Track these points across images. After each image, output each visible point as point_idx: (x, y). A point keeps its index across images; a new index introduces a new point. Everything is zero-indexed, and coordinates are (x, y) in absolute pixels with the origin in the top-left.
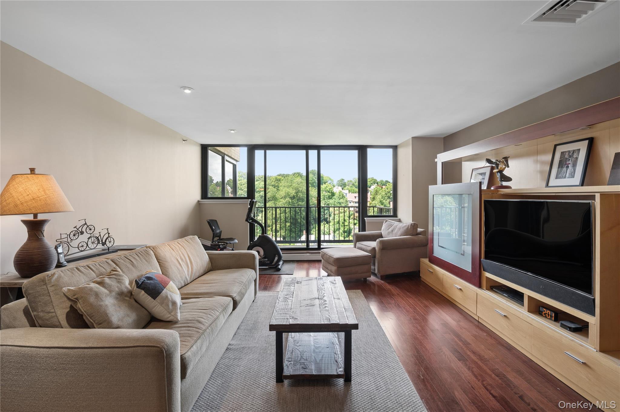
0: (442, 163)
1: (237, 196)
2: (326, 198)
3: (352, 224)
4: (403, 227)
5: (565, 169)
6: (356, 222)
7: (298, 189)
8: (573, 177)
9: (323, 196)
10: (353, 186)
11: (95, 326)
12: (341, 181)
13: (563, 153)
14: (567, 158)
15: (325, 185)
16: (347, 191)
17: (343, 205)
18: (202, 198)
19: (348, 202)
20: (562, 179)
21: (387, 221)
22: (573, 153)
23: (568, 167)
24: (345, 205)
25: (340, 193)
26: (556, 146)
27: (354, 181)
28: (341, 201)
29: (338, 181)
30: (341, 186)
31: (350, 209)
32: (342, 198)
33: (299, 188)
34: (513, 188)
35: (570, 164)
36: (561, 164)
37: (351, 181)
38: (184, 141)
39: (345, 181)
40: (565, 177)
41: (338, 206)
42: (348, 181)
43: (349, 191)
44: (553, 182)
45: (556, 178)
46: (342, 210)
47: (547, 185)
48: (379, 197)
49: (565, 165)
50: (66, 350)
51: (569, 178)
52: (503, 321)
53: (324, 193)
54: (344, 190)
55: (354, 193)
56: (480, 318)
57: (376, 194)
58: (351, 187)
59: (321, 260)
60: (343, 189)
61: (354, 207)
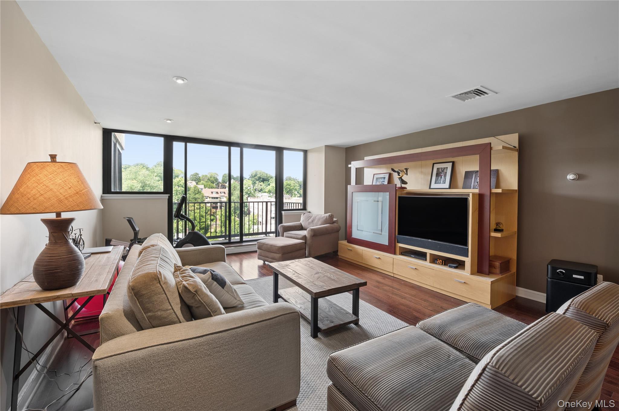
0: (356, 168)
1: (123, 191)
2: (179, 193)
3: (209, 220)
4: (322, 218)
5: (440, 178)
6: (213, 218)
7: (144, 183)
8: (445, 183)
9: (175, 191)
10: (209, 181)
11: (212, 314)
12: (195, 175)
13: (438, 169)
14: (440, 172)
15: (178, 179)
16: (202, 187)
17: (199, 201)
18: (104, 193)
19: (205, 197)
20: (439, 184)
21: (304, 213)
22: (444, 169)
23: (441, 177)
24: (202, 200)
25: (195, 188)
26: (434, 164)
27: (209, 176)
28: (197, 196)
29: (192, 175)
30: (195, 181)
31: (207, 205)
32: (197, 193)
33: (146, 182)
34: (408, 189)
35: (442, 175)
36: (438, 175)
37: (206, 176)
38: (95, 123)
39: (199, 176)
40: (440, 183)
41: (193, 202)
42: (203, 176)
43: (205, 186)
44: (433, 185)
45: (435, 183)
46: (197, 206)
47: (430, 188)
48: (237, 192)
49: (440, 176)
50: (219, 334)
51: (442, 183)
52: (414, 272)
53: (176, 188)
54: (199, 185)
55: (210, 188)
56: (395, 274)
57: (234, 189)
58: (207, 182)
59: (257, 251)
60: (197, 184)
61: (211, 203)
